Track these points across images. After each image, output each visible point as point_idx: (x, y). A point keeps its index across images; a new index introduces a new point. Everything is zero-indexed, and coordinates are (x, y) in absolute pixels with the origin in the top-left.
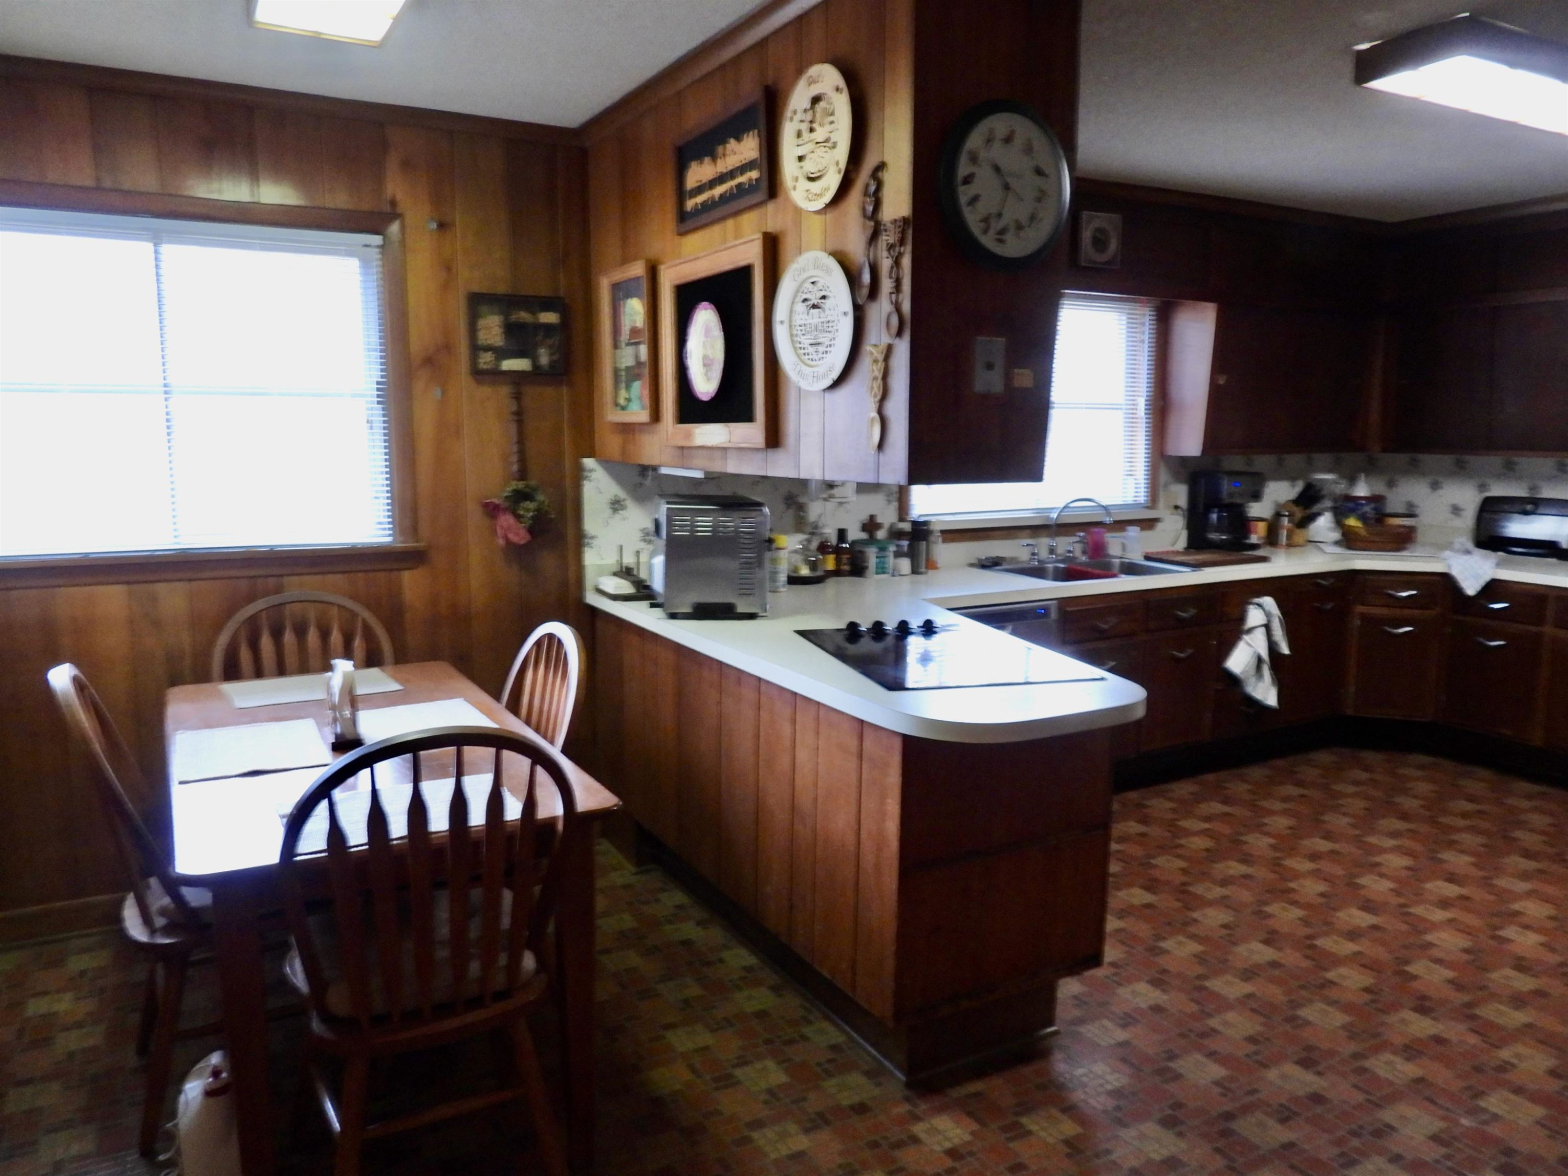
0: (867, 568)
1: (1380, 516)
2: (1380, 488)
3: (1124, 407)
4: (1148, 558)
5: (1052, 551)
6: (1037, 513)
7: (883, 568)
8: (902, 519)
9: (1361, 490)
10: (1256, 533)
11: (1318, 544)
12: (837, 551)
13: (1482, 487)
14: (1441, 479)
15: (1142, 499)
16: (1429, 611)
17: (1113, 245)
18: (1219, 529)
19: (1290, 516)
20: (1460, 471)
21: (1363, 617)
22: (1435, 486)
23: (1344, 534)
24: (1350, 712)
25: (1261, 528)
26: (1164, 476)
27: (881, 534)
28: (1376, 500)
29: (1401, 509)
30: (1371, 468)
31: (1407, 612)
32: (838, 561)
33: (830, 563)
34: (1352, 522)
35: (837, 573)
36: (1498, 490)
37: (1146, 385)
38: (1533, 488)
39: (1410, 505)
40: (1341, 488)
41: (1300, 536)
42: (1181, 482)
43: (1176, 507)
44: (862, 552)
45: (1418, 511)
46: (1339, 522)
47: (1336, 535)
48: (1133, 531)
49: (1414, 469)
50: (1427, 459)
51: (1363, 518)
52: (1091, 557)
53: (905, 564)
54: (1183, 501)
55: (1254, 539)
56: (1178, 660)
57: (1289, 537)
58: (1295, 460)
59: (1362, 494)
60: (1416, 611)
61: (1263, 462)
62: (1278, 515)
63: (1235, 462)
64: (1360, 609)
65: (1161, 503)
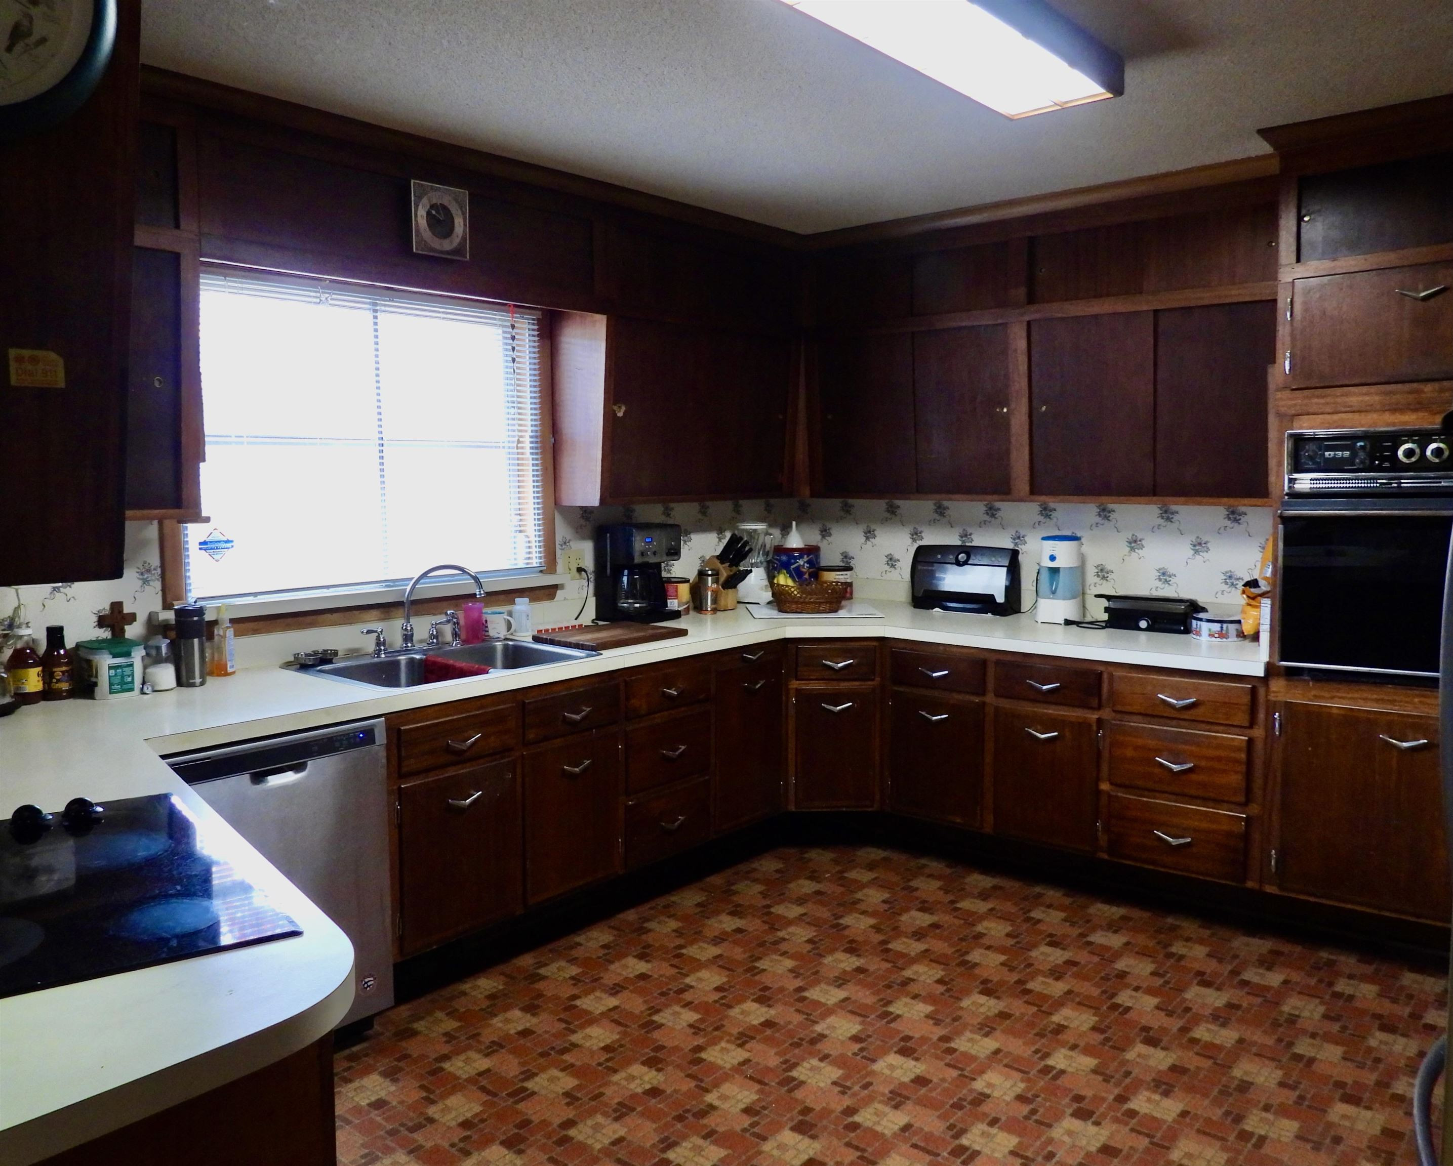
0: (95, 684)
1: (817, 570)
2: (814, 538)
3: (507, 445)
4: (536, 639)
5: (408, 638)
6: (386, 586)
7: (122, 683)
8: (167, 606)
9: (795, 541)
10: (676, 596)
11: (748, 606)
12: (47, 663)
13: (916, 535)
14: (873, 527)
15: (535, 562)
16: (869, 683)
17: (460, 226)
18: (631, 594)
19: (716, 574)
20: (892, 516)
21: (798, 691)
22: (869, 534)
23: (773, 595)
24: (792, 808)
25: (684, 590)
26: (562, 531)
27: (133, 631)
28: (812, 551)
29: (837, 561)
30: (804, 515)
31: (844, 686)
32: (47, 677)
33: (33, 681)
34: (783, 579)
35: (48, 694)
36: (932, 538)
37: (530, 417)
38: (964, 535)
39: (846, 556)
40: (772, 538)
41: (728, 597)
42: (583, 538)
43: (580, 570)
44: (89, 662)
45: (853, 563)
46: (771, 577)
47: (768, 596)
48: (522, 604)
49: (847, 515)
50: (859, 504)
51: (797, 574)
52: (465, 642)
53: (166, 675)
54: (589, 563)
55: (673, 604)
56: (572, 775)
57: (715, 601)
58: (721, 508)
59: (794, 546)
60: (857, 683)
61: (683, 511)
62: (702, 574)
63: (651, 512)
64: (794, 684)
65: (560, 567)
